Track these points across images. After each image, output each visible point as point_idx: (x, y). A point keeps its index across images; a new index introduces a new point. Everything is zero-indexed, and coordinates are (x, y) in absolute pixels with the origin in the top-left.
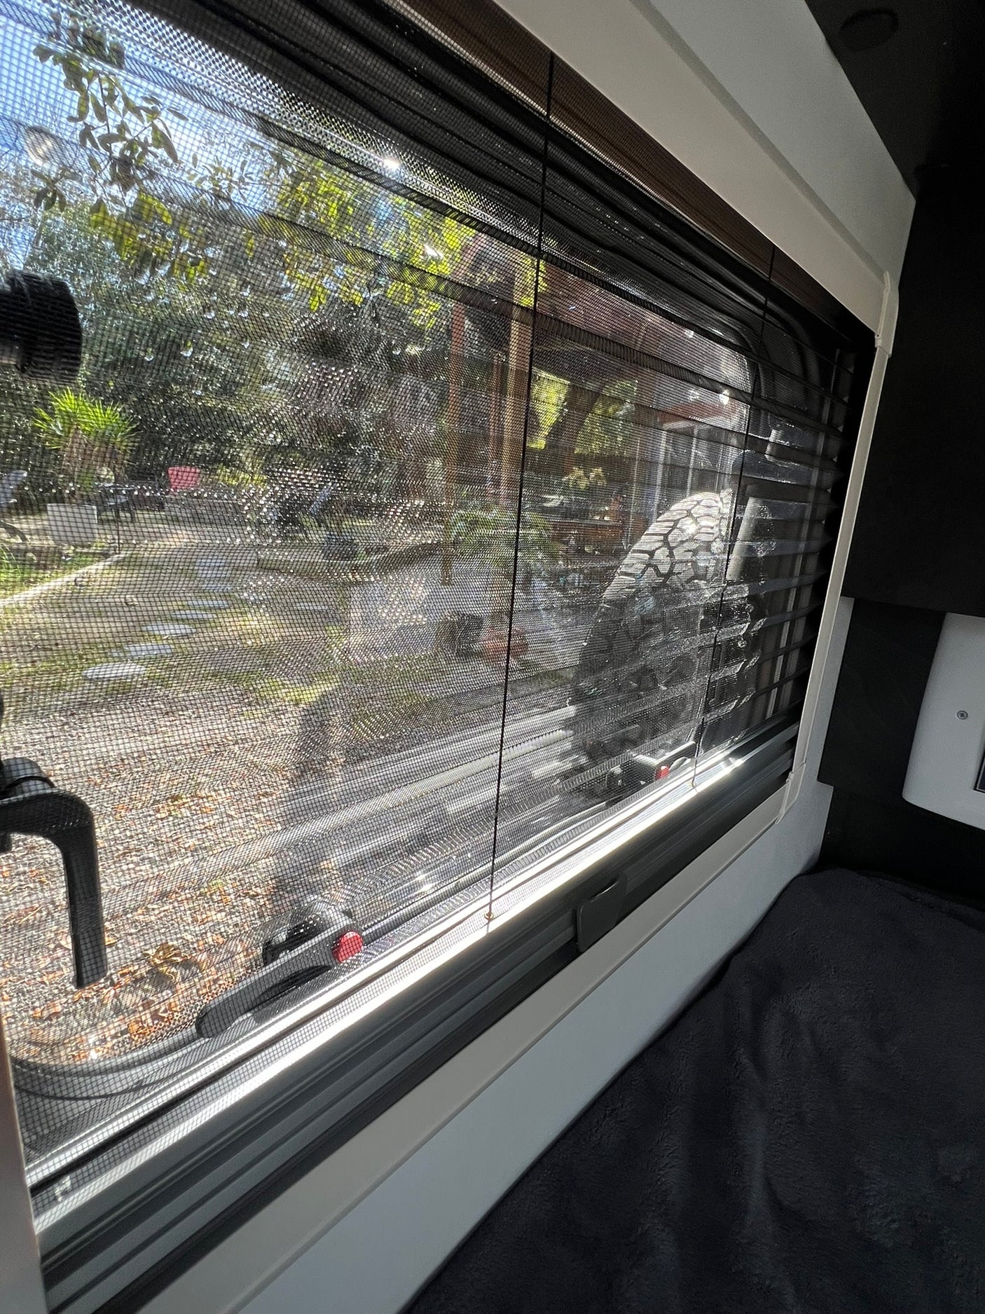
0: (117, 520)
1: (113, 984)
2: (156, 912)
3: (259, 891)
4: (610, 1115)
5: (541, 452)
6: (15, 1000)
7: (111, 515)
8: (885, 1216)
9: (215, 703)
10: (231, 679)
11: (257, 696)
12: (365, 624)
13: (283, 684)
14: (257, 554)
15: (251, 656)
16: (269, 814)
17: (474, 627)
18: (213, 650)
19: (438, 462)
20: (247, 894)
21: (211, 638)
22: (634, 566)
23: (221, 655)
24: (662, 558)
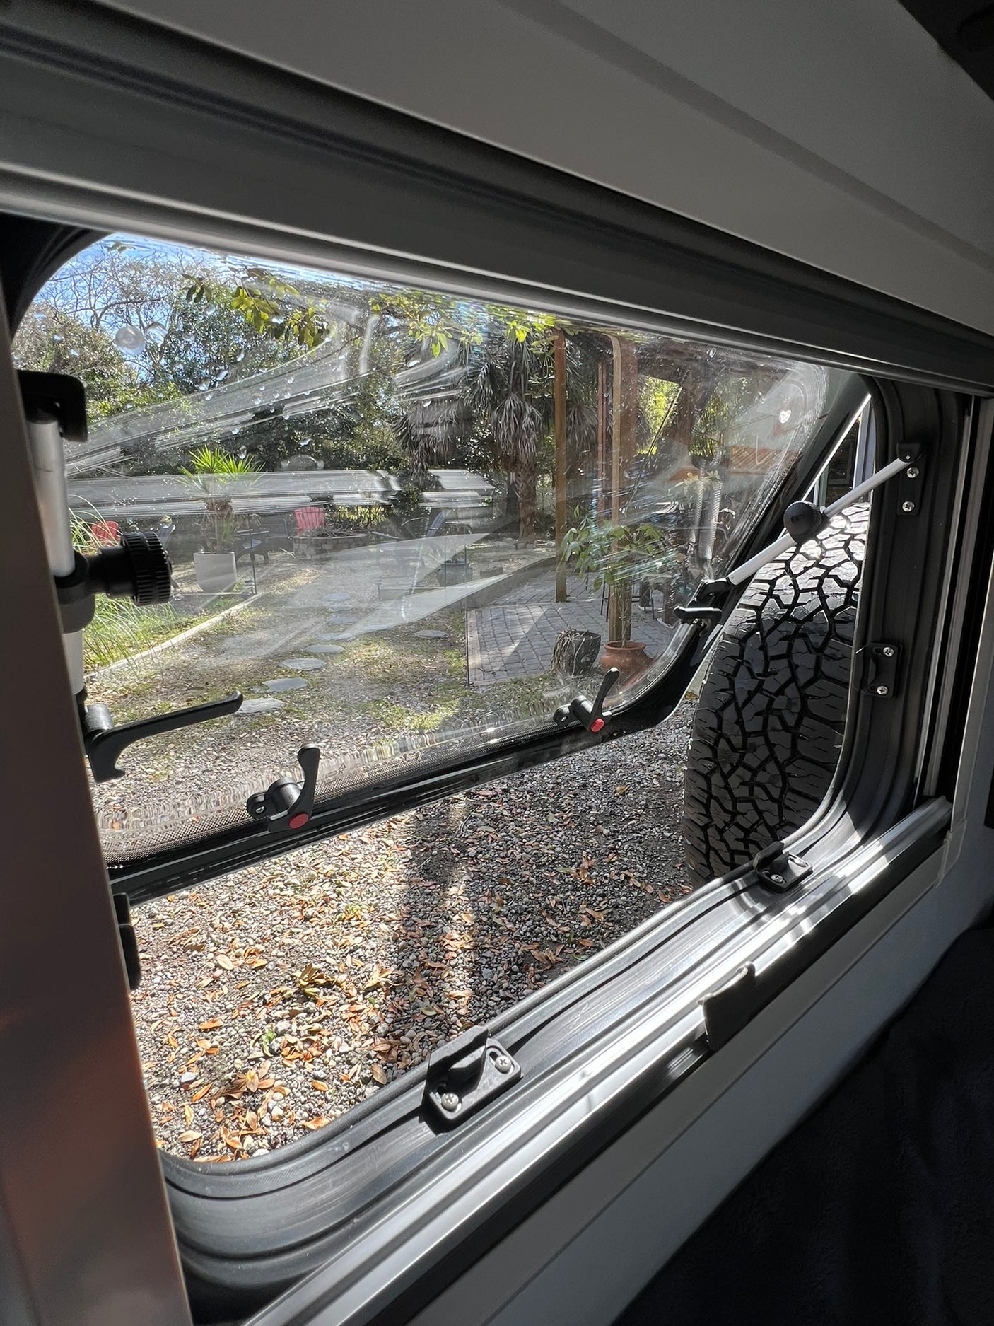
0: (253, 564)
1: (265, 1003)
2: (301, 936)
3: (392, 915)
6: (182, 1015)
7: (247, 558)
9: (347, 734)
10: (359, 709)
11: (384, 725)
12: (483, 648)
13: (408, 712)
14: (378, 585)
15: (377, 686)
16: (399, 840)
17: (592, 644)
18: (342, 681)
19: (547, 479)
20: (382, 920)
21: (340, 670)
22: (755, 597)
23: (350, 686)
24: (784, 588)
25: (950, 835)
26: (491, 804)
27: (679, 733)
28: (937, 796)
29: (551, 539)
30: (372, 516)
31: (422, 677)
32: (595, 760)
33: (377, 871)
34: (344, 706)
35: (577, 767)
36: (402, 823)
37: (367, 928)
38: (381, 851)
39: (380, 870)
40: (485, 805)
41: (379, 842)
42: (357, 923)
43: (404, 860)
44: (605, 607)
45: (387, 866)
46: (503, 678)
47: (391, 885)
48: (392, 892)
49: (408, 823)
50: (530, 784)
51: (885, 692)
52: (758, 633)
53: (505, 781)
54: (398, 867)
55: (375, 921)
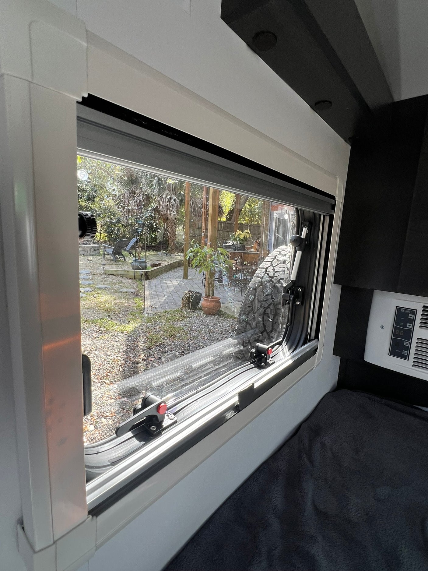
4: (255, 481)
5: (224, 222)
8: (356, 512)
9: (87, 333)
10: (93, 322)
11: (105, 329)
12: (151, 297)
13: (116, 324)
14: (104, 267)
15: (102, 312)
16: (112, 380)
17: (198, 297)
18: (85, 310)
19: (181, 227)
20: (102, 416)
21: (84, 304)
22: (260, 274)
23: (89, 312)
24: (270, 271)
25: (318, 351)
26: (153, 364)
27: (232, 334)
28: (315, 339)
29: (182, 253)
30: (101, 237)
31: (123, 309)
32: (198, 345)
33: (101, 394)
34: (86, 321)
35: (191, 348)
36: (113, 373)
37: (96, 420)
38: (103, 385)
39: (102, 394)
40: (151, 364)
41: (102, 381)
42: (91, 418)
43: (114, 389)
44: (204, 282)
45: (106, 392)
46: (159, 310)
47: (107, 400)
48: (108, 403)
49: (116, 373)
50: (170, 355)
51: (299, 304)
52: (261, 286)
53: (160, 354)
54: (111, 392)
55: (99, 417)
